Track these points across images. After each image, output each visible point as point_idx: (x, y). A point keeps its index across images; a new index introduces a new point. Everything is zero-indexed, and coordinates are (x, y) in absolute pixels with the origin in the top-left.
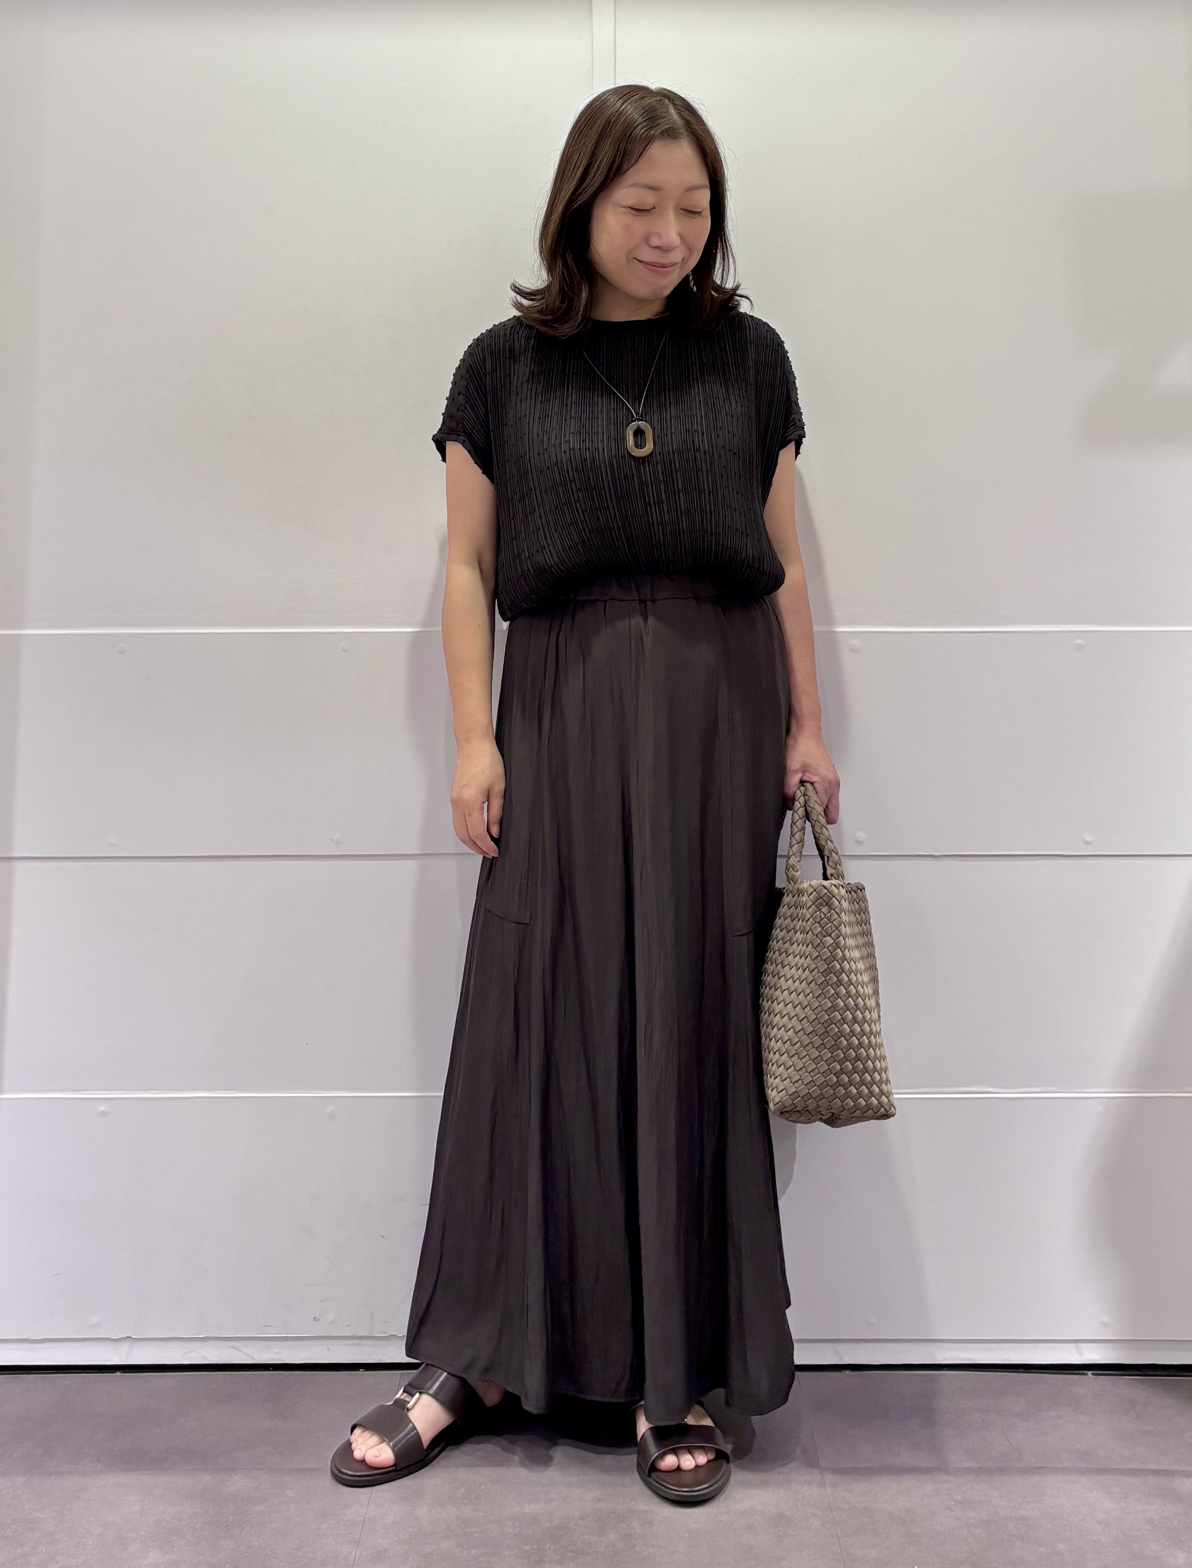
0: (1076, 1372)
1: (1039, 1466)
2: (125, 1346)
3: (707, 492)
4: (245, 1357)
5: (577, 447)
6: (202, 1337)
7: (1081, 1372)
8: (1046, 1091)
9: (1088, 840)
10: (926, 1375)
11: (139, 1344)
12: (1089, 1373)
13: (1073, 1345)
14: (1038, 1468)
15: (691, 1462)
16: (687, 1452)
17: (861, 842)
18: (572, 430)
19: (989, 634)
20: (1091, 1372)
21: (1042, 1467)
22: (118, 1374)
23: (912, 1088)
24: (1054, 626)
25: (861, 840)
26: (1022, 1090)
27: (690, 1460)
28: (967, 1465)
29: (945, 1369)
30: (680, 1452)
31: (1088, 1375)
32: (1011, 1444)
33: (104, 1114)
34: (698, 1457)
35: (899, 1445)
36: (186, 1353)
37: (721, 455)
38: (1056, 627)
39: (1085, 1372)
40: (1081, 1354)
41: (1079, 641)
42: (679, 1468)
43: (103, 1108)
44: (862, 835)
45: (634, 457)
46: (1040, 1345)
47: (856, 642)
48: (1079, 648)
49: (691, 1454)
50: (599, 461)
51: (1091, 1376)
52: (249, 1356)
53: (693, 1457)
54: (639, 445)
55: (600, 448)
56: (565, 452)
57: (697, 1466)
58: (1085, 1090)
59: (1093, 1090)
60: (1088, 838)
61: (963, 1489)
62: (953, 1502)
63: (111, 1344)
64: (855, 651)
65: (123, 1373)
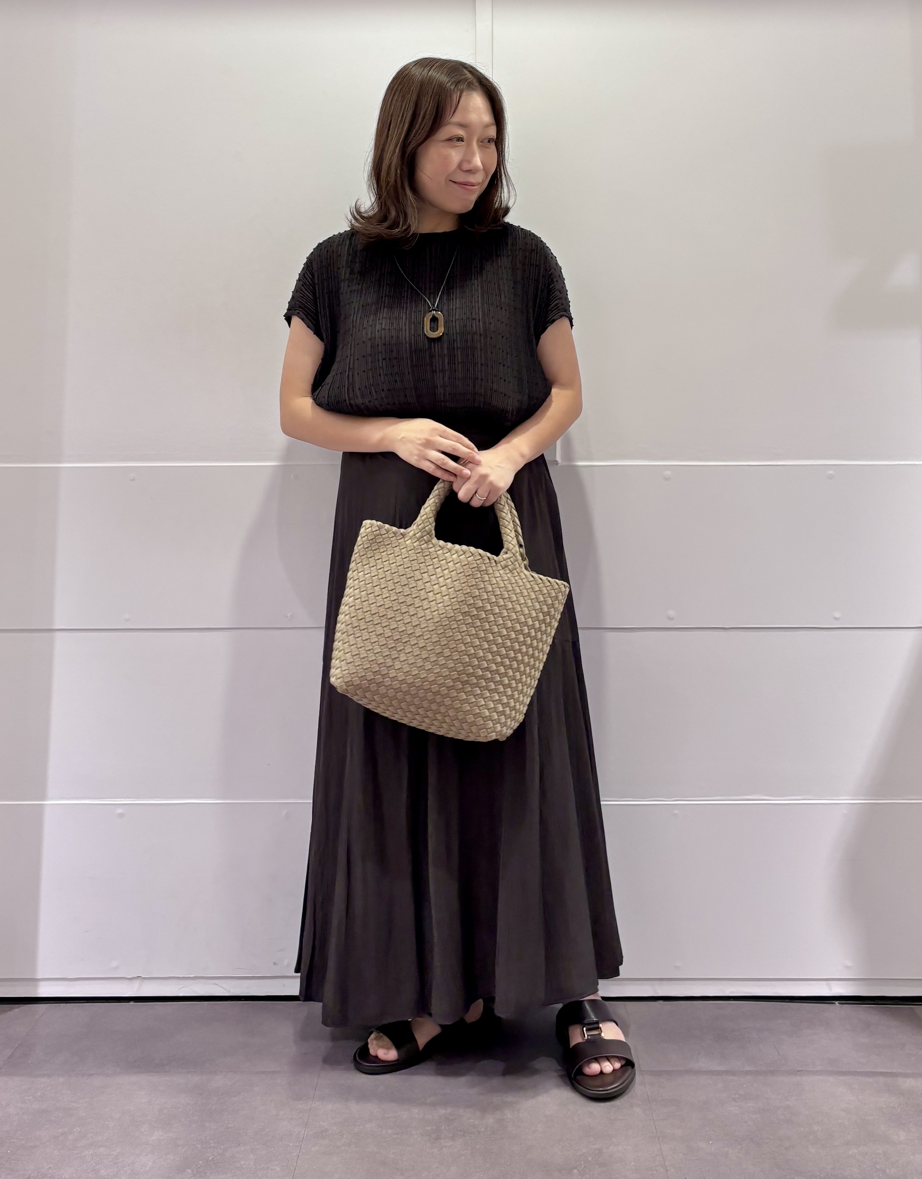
0: (827, 1002)
1: (800, 1069)
2: (136, 984)
3: (480, 364)
4: (225, 991)
5: (387, 328)
6: (192, 977)
7: (830, 1002)
8: (805, 799)
9: (836, 617)
10: (718, 1003)
11: (146, 982)
12: (837, 1003)
13: (824, 982)
14: (799, 1071)
15: (610, 1067)
16: (606, 1059)
17: (672, 618)
18: (384, 316)
19: (755, 467)
20: (838, 1002)
21: (802, 1071)
22: (132, 1003)
23: (706, 797)
24: (814, 461)
25: (671, 617)
26: (788, 798)
27: (608, 1065)
28: (748, 1068)
29: (732, 999)
30: (600, 1060)
32: (779, 1054)
33: (121, 815)
34: (614, 1062)
35: (699, 1054)
36: (180, 989)
37: (492, 336)
38: (814, 462)
39: (834, 1002)
40: (830, 989)
41: (831, 472)
42: (601, 1072)
43: (120, 811)
44: (671, 613)
45: (428, 338)
46: (799, 982)
47: (668, 473)
48: (831, 477)
49: (609, 1060)
50: (402, 338)
51: (838, 1004)
53: (611, 1064)
54: (433, 329)
55: (404, 328)
56: (378, 331)
57: (614, 1070)
58: (834, 798)
59: (841, 798)
60: (837, 615)
61: (745, 1086)
62: (737, 1096)
63: (127, 981)
64: (667, 479)
65: (135, 1002)
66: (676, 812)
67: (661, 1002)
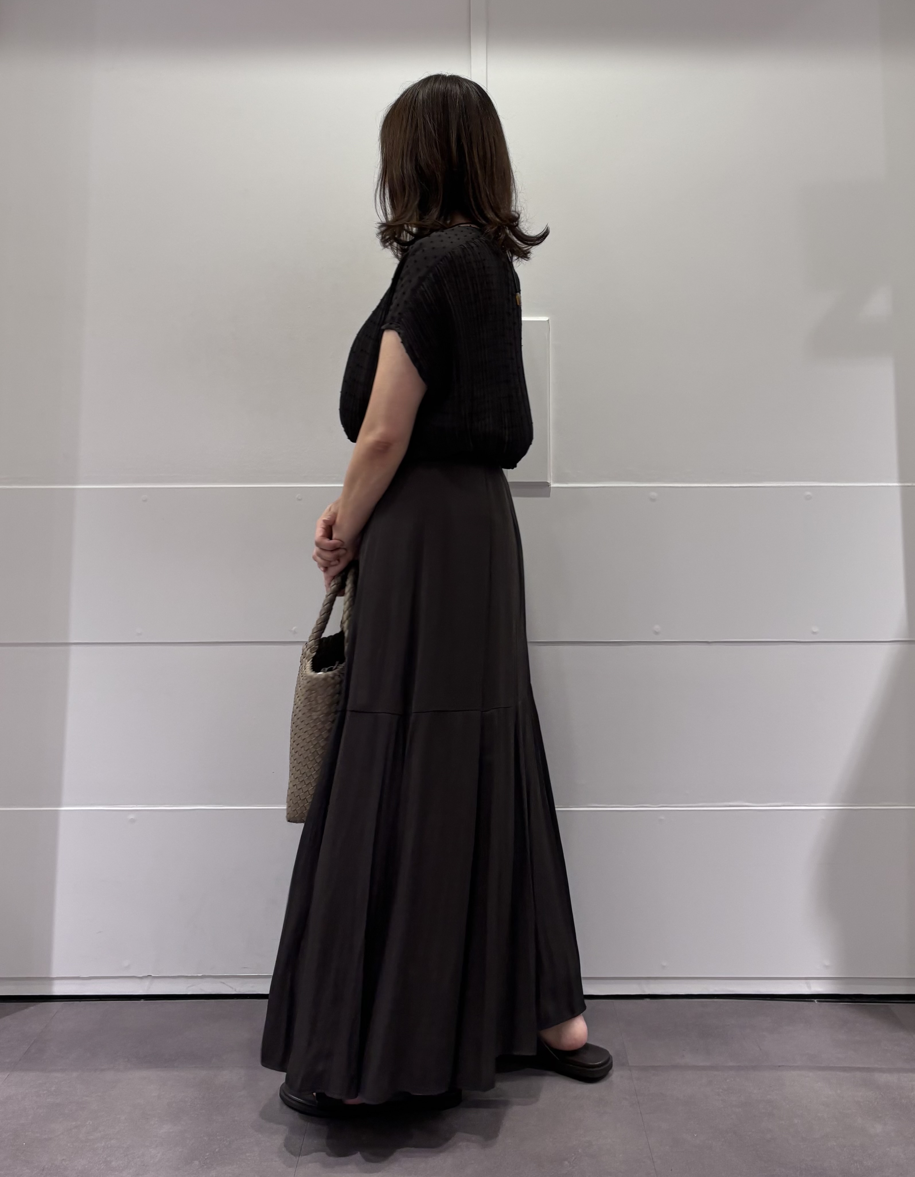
0: (807, 1000)
1: (781, 1065)
2: (147, 983)
4: (230, 989)
6: (200, 976)
7: (809, 1000)
8: (785, 805)
9: (814, 631)
11: (156, 981)
12: (815, 1000)
13: (803, 980)
14: (779, 1066)
17: (658, 633)
19: (745, 488)
20: (817, 1000)
21: (783, 1066)
22: (142, 1001)
23: (691, 803)
24: (792, 482)
25: (657, 631)
26: (769, 804)
28: (731, 1064)
29: (716, 997)
31: (815, 1002)
32: (761, 1049)
33: (133, 821)
35: (684, 1050)
36: (189, 987)
38: (793, 484)
39: (813, 1000)
40: (809, 987)
41: (808, 493)
43: (131, 816)
44: (657, 627)
46: (779, 981)
47: (654, 494)
48: (808, 498)
51: (817, 1002)
52: (232, 988)
58: (812, 805)
59: (818, 804)
60: (815, 630)
61: (728, 1081)
62: (721, 1091)
63: (138, 980)
64: (653, 500)
65: (145, 1000)
66: (663, 818)
67: (648, 1000)
